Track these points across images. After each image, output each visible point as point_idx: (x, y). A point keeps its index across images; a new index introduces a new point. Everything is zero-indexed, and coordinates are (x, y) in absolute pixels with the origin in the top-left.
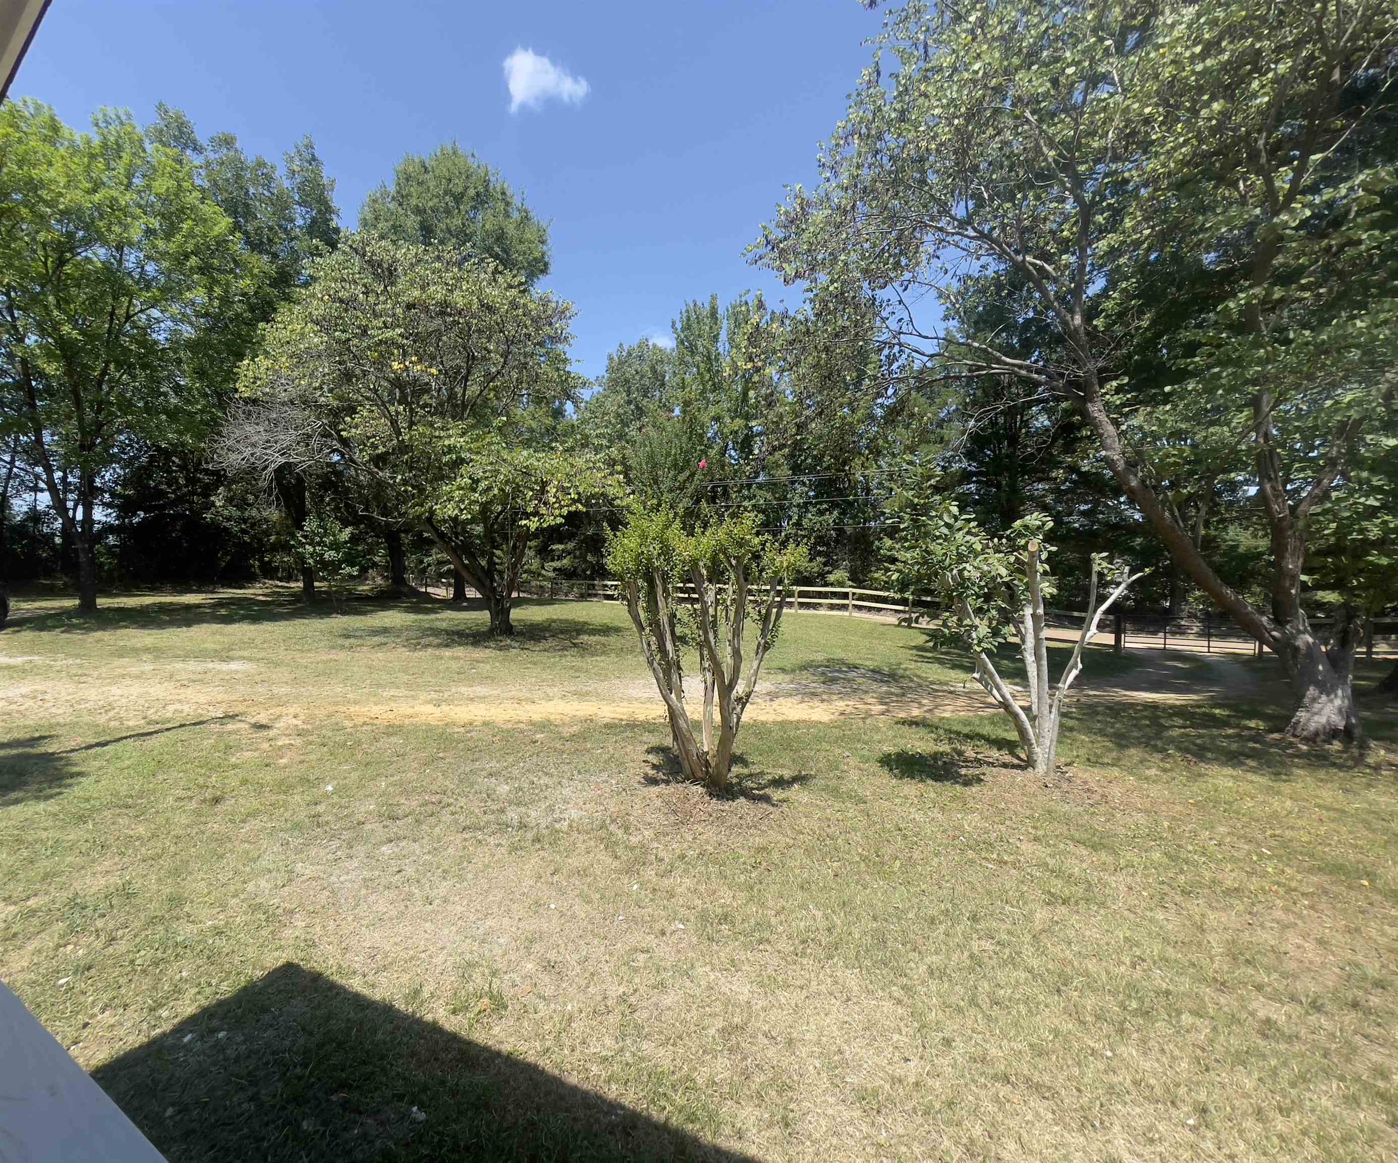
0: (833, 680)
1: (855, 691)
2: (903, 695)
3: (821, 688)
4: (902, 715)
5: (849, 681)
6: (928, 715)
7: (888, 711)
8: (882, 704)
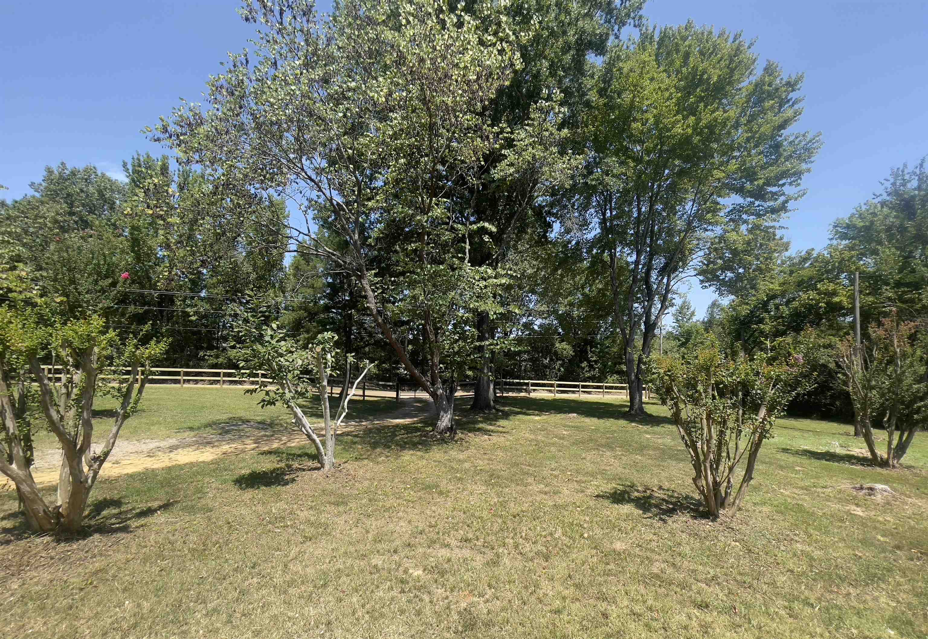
0: (227, 432)
1: (241, 437)
2: (272, 436)
3: (215, 438)
4: (266, 448)
5: (239, 431)
6: (282, 447)
7: (257, 447)
8: (255, 443)
